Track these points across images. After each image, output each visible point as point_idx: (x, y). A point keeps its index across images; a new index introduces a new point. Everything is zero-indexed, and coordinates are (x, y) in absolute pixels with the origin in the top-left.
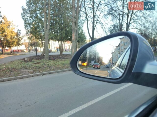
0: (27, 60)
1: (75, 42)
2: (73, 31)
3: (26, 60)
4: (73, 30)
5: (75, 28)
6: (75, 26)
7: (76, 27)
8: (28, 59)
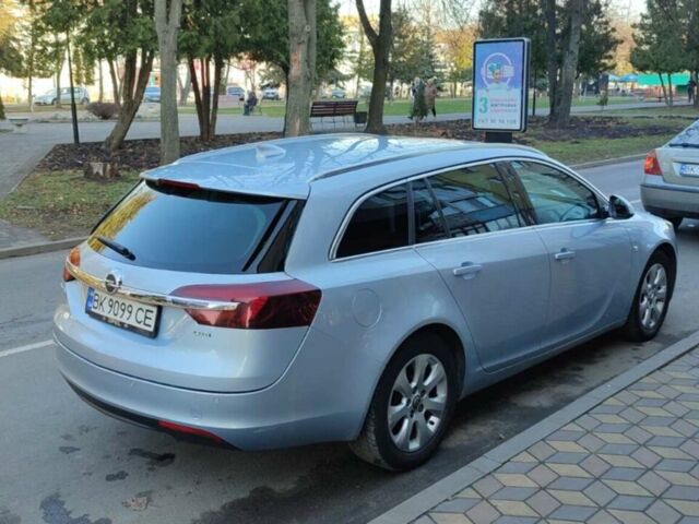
0: (101, 172)
1: (305, 91)
2: (296, 39)
3: (98, 173)
4: (294, 35)
5: (303, 27)
6: (304, 17)
7: (307, 18)
8: (104, 170)
